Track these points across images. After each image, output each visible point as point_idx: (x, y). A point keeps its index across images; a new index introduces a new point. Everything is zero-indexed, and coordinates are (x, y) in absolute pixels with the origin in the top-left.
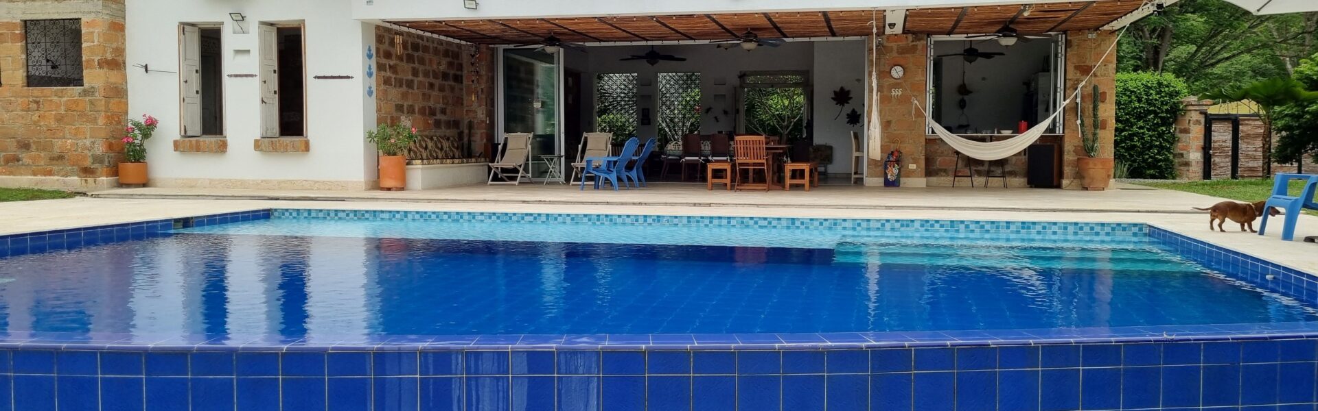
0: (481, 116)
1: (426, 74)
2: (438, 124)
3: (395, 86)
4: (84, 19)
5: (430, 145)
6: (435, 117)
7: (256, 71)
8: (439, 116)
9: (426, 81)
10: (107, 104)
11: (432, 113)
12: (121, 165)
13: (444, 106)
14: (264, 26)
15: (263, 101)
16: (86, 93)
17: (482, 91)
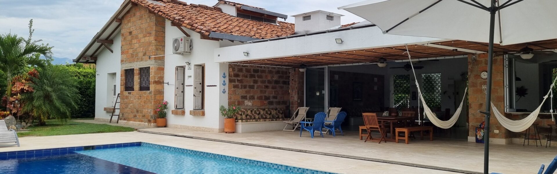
0: (296, 99)
1: (263, 82)
2: (271, 103)
3: (241, 88)
4: (151, 67)
5: (262, 112)
6: (269, 100)
7: (193, 84)
8: (271, 100)
9: (263, 85)
10: (155, 97)
11: (267, 98)
12: (157, 119)
13: (275, 95)
14: (196, 67)
15: (194, 95)
16: (150, 93)
17: (296, 88)
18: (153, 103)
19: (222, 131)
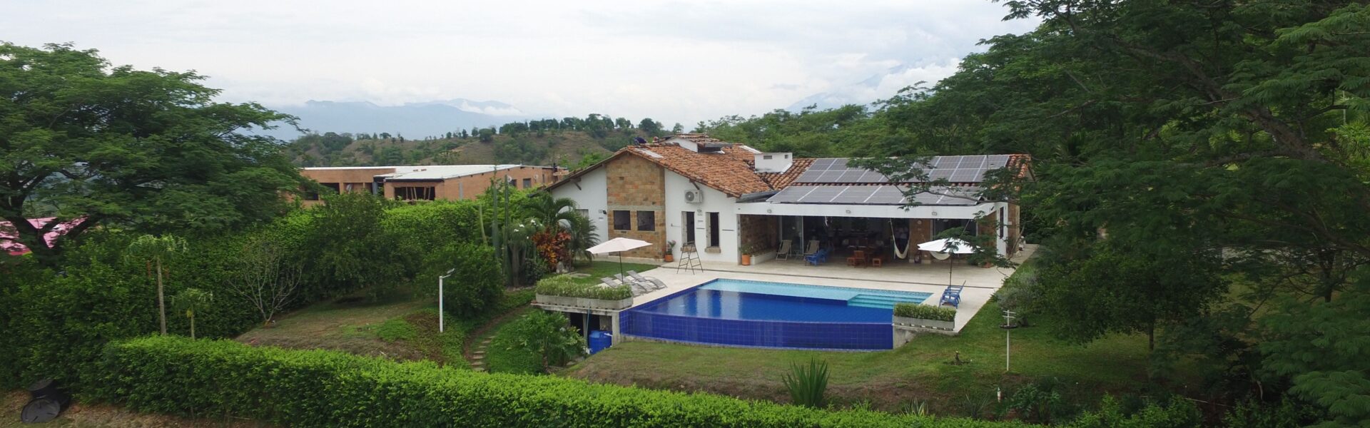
0: (774, 232)
4: (655, 212)
5: (757, 246)
8: (760, 235)
10: (662, 237)
11: (757, 234)
12: (666, 255)
13: (761, 231)
14: (707, 213)
15: (707, 236)
16: (655, 234)
18: (660, 242)
19: (741, 263)
